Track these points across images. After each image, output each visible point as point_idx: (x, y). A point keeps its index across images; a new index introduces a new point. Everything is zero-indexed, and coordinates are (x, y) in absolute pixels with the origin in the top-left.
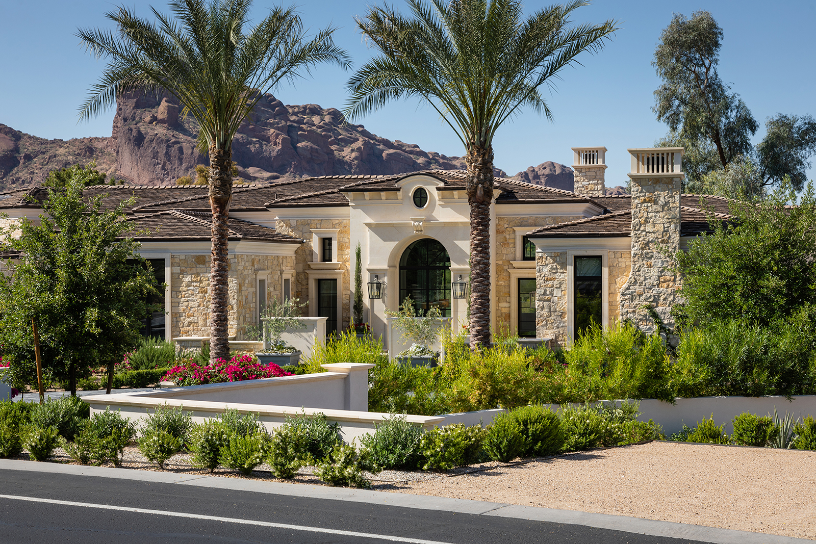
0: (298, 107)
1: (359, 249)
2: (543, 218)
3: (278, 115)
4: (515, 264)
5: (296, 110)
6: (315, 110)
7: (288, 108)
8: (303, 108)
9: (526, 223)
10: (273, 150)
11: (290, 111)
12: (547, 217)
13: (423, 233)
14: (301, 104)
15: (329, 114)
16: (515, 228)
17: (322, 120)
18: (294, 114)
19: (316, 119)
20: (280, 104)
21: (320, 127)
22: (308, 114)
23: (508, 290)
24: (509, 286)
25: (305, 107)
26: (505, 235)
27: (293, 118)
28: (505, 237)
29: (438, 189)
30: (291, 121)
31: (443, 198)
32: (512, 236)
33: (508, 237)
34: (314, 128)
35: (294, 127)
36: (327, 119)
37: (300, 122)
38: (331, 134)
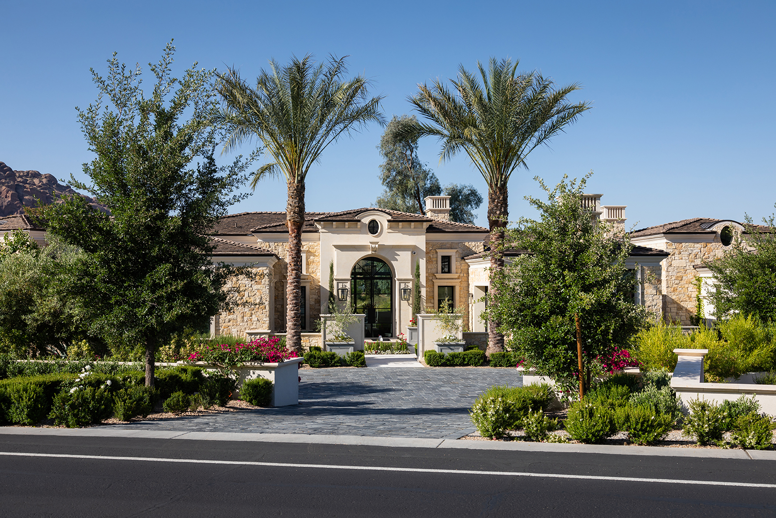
0: (23, 172)
1: (333, 264)
2: (456, 243)
3: (8, 177)
4: (438, 276)
5: (21, 174)
6: (37, 175)
7: (15, 172)
8: (27, 173)
9: (445, 247)
10: (5, 201)
11: (17, 175)
12: (459, 243)
13: (377, 253)
14: (25, 170)
15: (45, 178)
16: (437, 250)
17: (40, 182)
18: (20, 176)
19: (36, 181)
20: (10, 169)
21: (40, 186)
22: (30, 177)
23: (432, 294)
24: (433, 292)
25: (28, 172)
26: (430, 255)
27: (19, 179)
28: (430, 256)
29: (389, 221)
30: (18, 182)
31: (390, 228)
32: (435, 256)
33: (432, 256)
34: (35, 186)
35: (20, 185)
36: (44, 181)
37: (25, 182)
38: (47, 191)
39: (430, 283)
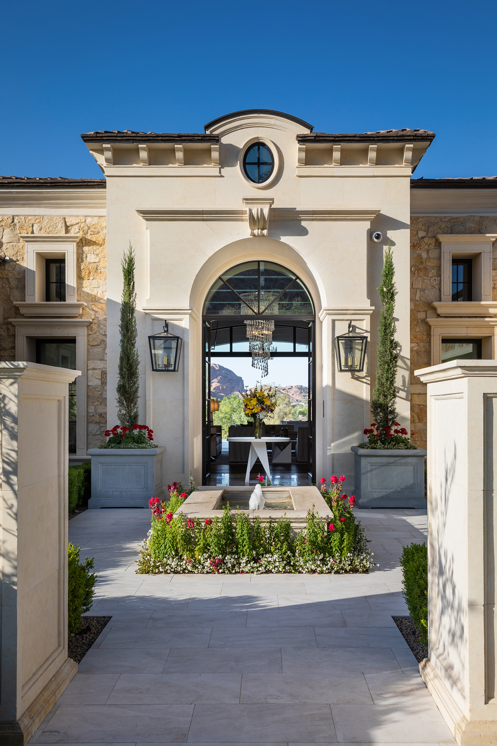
2: (494, 219)
4: (443, 307)
9: (462, 228)
13: (267, 233)
16: (441, 236)
23: (426, 361)
24: (428, 353)
31: (306, 158)
32: (434, 254)
39: (420, 329)
